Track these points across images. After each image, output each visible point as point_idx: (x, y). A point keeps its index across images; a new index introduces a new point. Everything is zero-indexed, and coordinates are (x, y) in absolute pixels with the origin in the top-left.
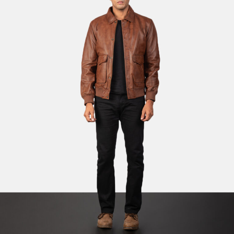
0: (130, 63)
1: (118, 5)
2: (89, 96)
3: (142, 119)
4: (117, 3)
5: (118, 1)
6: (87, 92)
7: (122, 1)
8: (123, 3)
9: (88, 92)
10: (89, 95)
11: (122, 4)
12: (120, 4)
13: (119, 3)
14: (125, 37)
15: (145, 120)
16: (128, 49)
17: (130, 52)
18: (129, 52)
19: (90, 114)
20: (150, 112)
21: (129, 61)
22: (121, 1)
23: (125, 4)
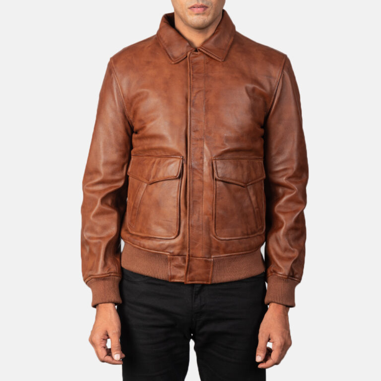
0: (202, 181)
1: (191, 14)
2: (102, 282)
3: (259, 359)
4: (189, 10)
5: (193, 4)
6: (97, 270)
7: (205, 4)
8: (208, 10)
9: (100, 271)
10: (103, 278)
11: (203, 14)
12: (198, 14)
13: (196, 10)
14: (196, 102)
15: (269, 362)
16: (201, 139)
17: (206, 147)
18: (203, 148)
19: (109, 338)
20: (283, 336)
21: (202, 174)
22: (201, 3)
23: (212, 12)
